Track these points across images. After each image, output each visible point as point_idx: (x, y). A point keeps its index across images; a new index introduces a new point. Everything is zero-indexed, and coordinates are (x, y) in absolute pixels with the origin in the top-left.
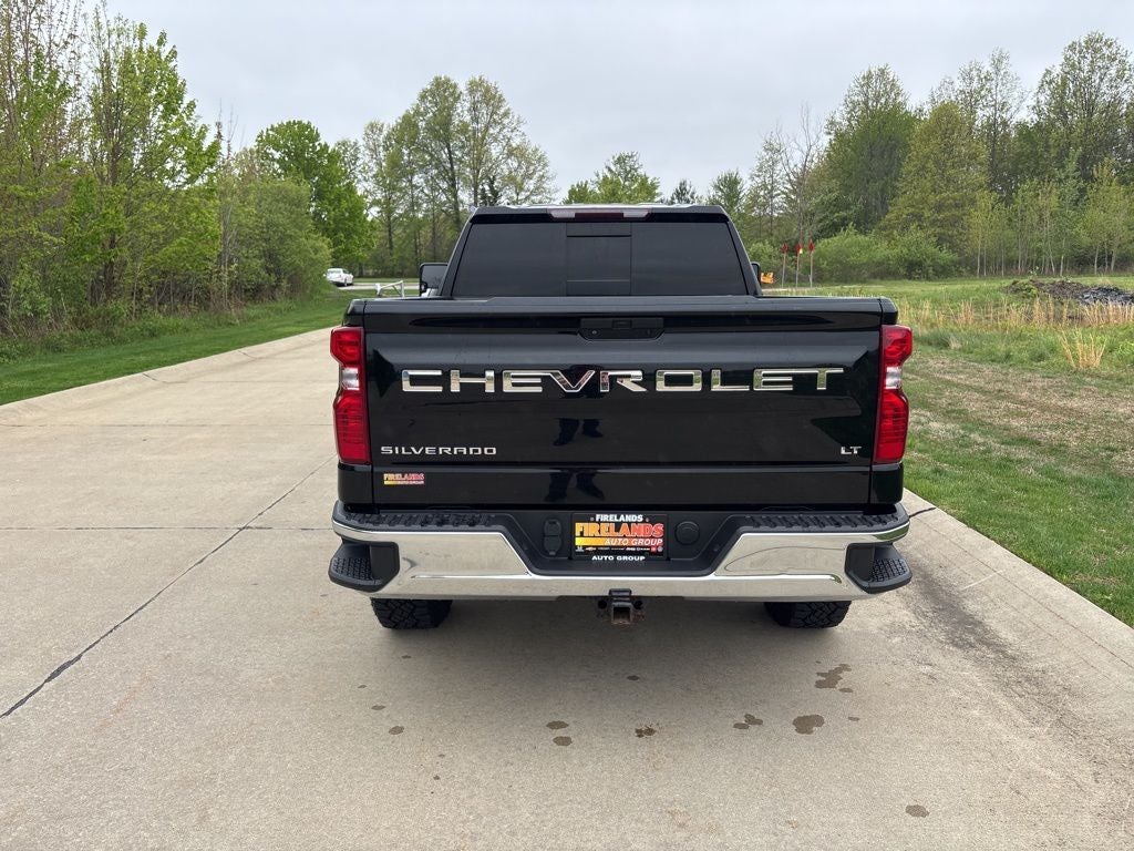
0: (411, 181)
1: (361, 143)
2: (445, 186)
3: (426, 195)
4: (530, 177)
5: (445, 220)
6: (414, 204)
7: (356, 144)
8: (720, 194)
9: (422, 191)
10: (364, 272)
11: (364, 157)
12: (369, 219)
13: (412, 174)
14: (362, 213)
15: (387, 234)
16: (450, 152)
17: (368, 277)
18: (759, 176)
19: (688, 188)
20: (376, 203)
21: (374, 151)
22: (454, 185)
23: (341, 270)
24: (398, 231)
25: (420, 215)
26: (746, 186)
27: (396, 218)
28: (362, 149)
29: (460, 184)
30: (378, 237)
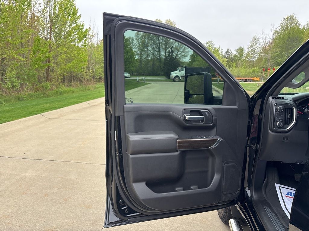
0: (147, 49)
1: (134, 38)
2: (157, 50)
3: (152, 52)
4: (181, 48)
5: (157, 60)
6: (148, 56)
7: (133, 38)
8: (238, 53)
9: (151, 51)
10: (134, 74)
11: (135, 42)
12: (136, 58)
13: (148, 46)
14: (133, 57)
15: (140, 63)
16: (159, 40)
17: (134, 75)
18: (250, 48)
19: (230, 51)
20: (137, 54)
21: (138, 40)
22: (159, 50)
23: (127, 73)
24: (143, 63)
25: (150, 58)
26: (246, 51)
27: (143, 59)
28: (135, 39)
29: (161, 50)
30: (138, 64)
